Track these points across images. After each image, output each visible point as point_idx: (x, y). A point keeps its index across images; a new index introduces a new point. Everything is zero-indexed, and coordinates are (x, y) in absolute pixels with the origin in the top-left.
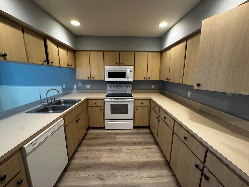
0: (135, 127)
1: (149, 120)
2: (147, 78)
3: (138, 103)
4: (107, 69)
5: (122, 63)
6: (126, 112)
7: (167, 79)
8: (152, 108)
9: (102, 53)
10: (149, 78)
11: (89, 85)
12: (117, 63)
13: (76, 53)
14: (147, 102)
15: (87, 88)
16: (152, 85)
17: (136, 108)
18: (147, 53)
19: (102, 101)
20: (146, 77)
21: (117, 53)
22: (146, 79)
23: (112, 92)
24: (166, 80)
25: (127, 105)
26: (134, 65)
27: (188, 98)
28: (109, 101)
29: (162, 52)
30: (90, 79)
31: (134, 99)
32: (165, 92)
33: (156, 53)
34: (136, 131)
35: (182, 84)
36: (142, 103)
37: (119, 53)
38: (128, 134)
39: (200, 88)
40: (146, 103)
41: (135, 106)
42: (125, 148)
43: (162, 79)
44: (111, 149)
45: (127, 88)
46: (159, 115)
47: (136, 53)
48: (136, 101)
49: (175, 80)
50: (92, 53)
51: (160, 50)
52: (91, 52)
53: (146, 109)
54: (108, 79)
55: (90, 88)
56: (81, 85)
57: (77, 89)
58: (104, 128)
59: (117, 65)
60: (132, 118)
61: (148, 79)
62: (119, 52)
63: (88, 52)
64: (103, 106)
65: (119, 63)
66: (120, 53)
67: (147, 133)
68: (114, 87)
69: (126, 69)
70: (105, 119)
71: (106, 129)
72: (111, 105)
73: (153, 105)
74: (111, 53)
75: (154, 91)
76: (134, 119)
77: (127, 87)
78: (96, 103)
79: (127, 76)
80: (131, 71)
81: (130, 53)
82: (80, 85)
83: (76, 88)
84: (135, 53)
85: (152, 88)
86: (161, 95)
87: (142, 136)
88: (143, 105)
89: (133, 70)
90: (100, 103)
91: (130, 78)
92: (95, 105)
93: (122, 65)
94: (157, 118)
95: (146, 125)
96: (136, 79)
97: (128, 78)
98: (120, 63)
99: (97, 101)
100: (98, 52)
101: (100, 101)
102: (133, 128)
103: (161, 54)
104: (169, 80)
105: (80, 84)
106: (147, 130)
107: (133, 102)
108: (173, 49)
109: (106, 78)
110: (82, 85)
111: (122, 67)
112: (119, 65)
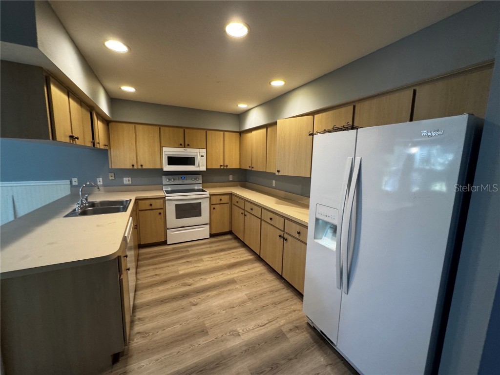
0: (212, 236)
1: (231, 223)
2: (224, 166)
3: (215, 200)
4: (167, 153)
5: (188, 145)
6: (200, 215)
7: (250, 167)
8: (234, 204)
9: (157, 128)
10: (227, 166)
11: (128, 177)
12: (181, 145)
13: (110, 124)
14: (227, 197)
15: (125, 183)
16: (230, 176)
17: (213, 206)
18: (222, 133)
19: (162, 200)
20: (222, 164)
21: (182, 130)
22: (222, 167)
23: (171, 188)
24: (249, 169)
25: (200, 203)
26: (205, 148)
27: (273, 188)
28: (174, 200)
29: (242, 133)
30: (135, 167)
31: (210, 195)
32: (248, 184)
33: (234, 134)
34: (213, 239)
35: (266, 172)
36: (221, 200)
37: (184, 130)
38: (204, 244)
39: (280, 174)
40: (226, 199)
41: (211, 204)
42: (205, 258)
43: (243, 167)
44: (188, 262)
45: (195, 181)
46: (244, 210)
47: (208, 132)
48: (212, 197)
49: (258, 167)
50: (140, 127)
51: (238, 130)
52: (138, 126)
53: (226, 208)
54: (167, 168)
55: (130, 183)
56: (113, 178)
57: (104, 185)
58: (165, 243)
59: (181, 146)
60: (208, 222)
61: (225, 168)
62: (184, 128)
63: (133, 125)
64: (164, 208)
65: (184, 145)
66: (186, 130)
67: (229, 239)
68: (174, 179)
69: (196, 154)
70: (166, 229)
71: (168, 243)
72: (176, 205)
73: (235, 199)
74: (171, 129)
75: (233, 184)
76: (210, 224)
77: (196, 179)
78: (151, 205)
79: (196, 163)
80: (203, 156)
81: (199, 131)
82: (110, 178)
83: (102, 184)
84: (206, 132)
85: (230, 179)
86: (243, 188)
87: (223, 243)
88: (222, 202)
89: (205, 155)
90: (158, 204)
91: (201, 165)
92: (150, 208)
93: (188, 147)
94: (242, 214)
95: (227, 230)
96: (209, 167)
97: (199, 166)
98: (186, 144)
99: (152, 202)
100: (150, 127)
101: (158, 201)
102: (209, 237)
103: (240, 135)
104: (252, 168)
105: (110, 176)
106: (229, 237)
107: (208, 199)
108: (254, 133)
109: (165, 165)
110: (115, 178)
111: (189, 150)
112: (185, 147)
